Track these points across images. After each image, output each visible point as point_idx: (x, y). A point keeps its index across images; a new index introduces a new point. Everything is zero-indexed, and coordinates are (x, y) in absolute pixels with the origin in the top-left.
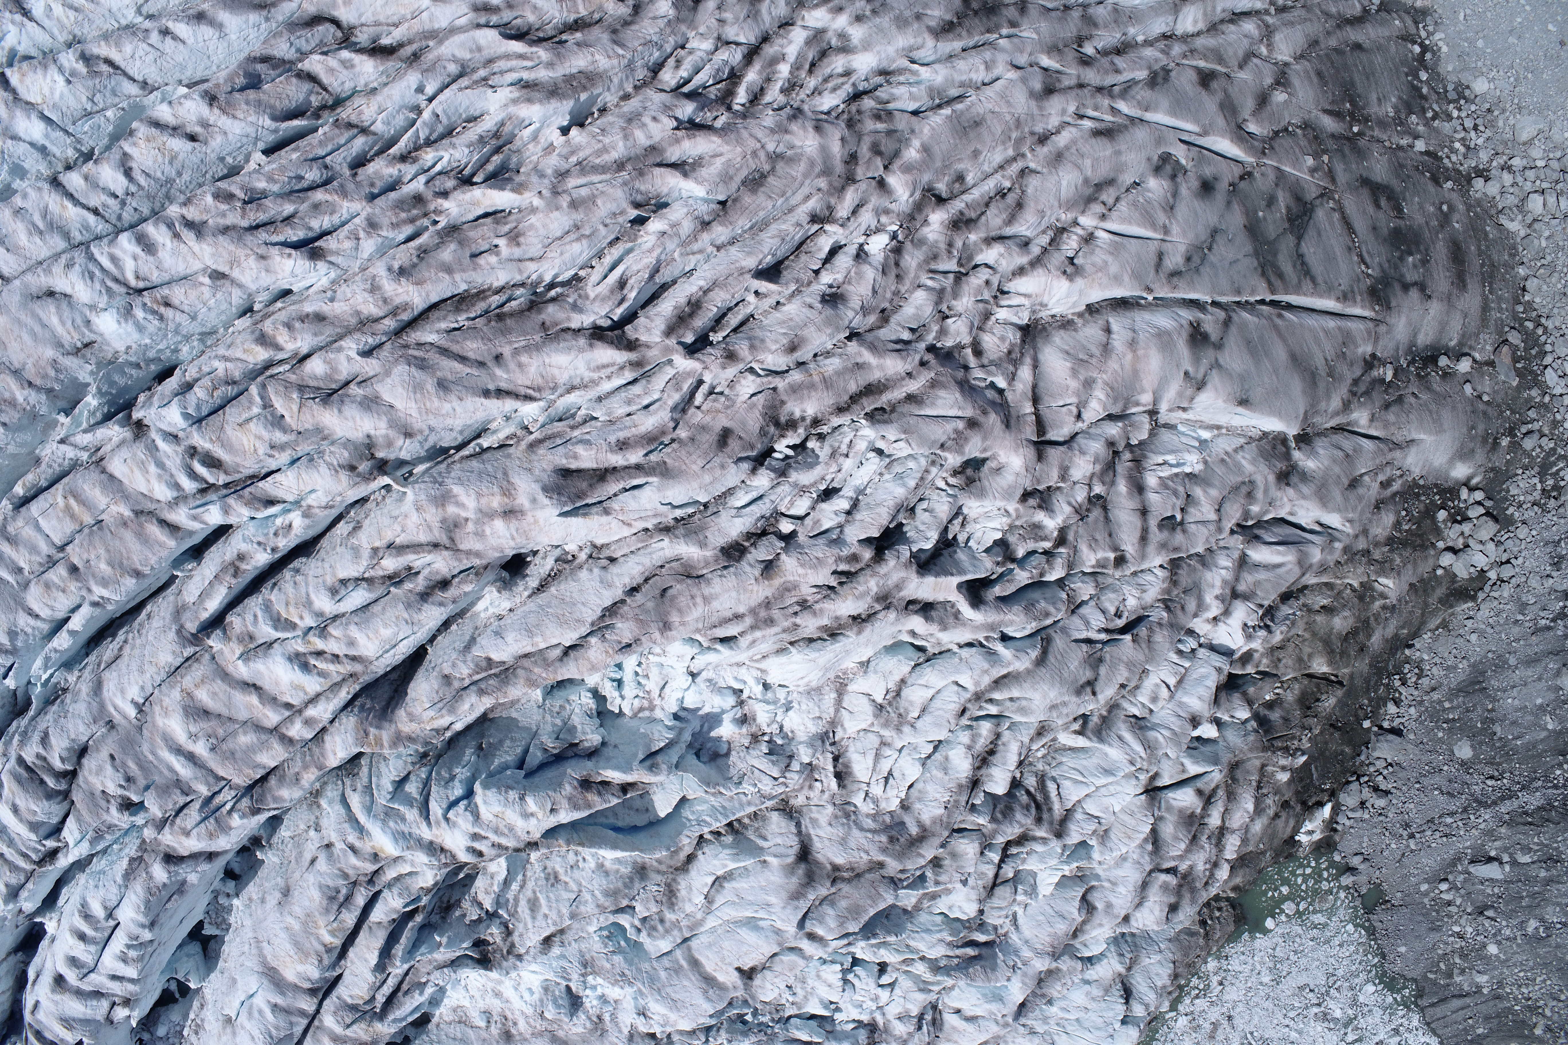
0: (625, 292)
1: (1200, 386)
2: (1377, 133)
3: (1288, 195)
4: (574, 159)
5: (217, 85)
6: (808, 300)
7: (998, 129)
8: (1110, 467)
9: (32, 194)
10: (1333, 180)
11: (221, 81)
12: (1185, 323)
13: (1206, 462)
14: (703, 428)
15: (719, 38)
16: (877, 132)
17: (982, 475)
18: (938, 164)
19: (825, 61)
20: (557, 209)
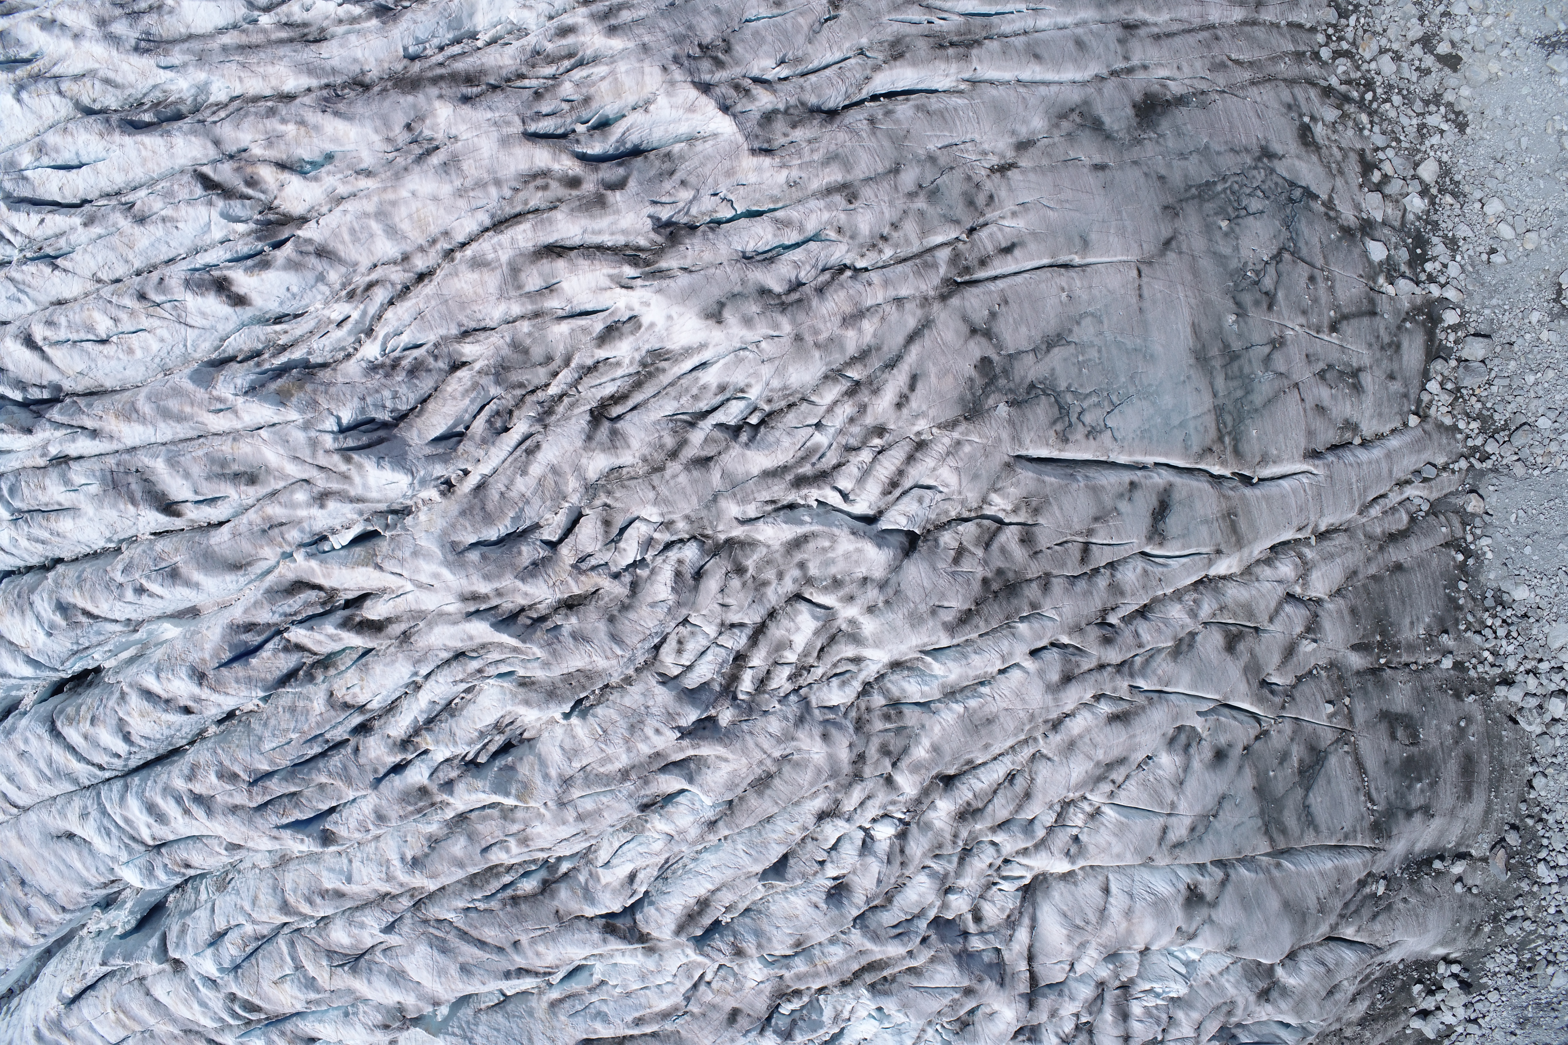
0: (635, 886)
1: (1192, 937)
2: (1405, 658)
3: (1302, 747)
4: (577, 765)
5: (203, 660)
6: (814, 899)
7: (1011, 725)
8: (1100, 997)
9: (33, 740)
10: (1351, 721)
11: (207, 657)
12: (1182, 887)
13: (1191, 986)
14: (714, 1007)
15: (722, 624)
16: (886, 730)
17: (976, 1019)
18: (948, 758)
19: (834, 647)
20: (564, 823)
